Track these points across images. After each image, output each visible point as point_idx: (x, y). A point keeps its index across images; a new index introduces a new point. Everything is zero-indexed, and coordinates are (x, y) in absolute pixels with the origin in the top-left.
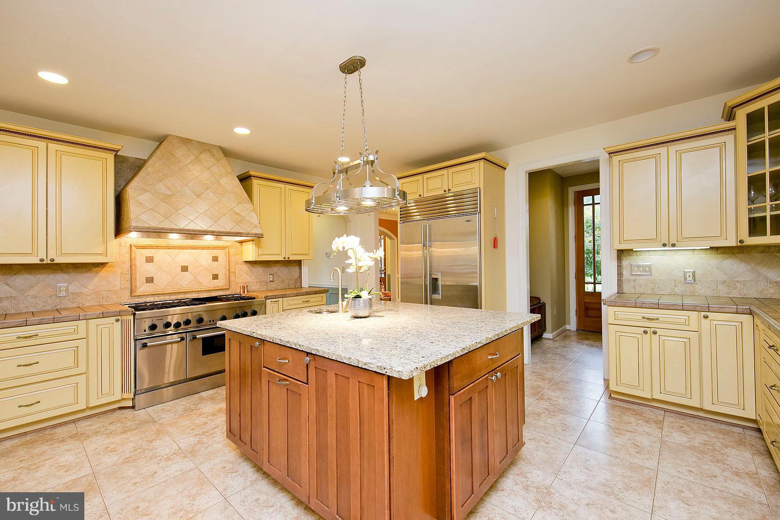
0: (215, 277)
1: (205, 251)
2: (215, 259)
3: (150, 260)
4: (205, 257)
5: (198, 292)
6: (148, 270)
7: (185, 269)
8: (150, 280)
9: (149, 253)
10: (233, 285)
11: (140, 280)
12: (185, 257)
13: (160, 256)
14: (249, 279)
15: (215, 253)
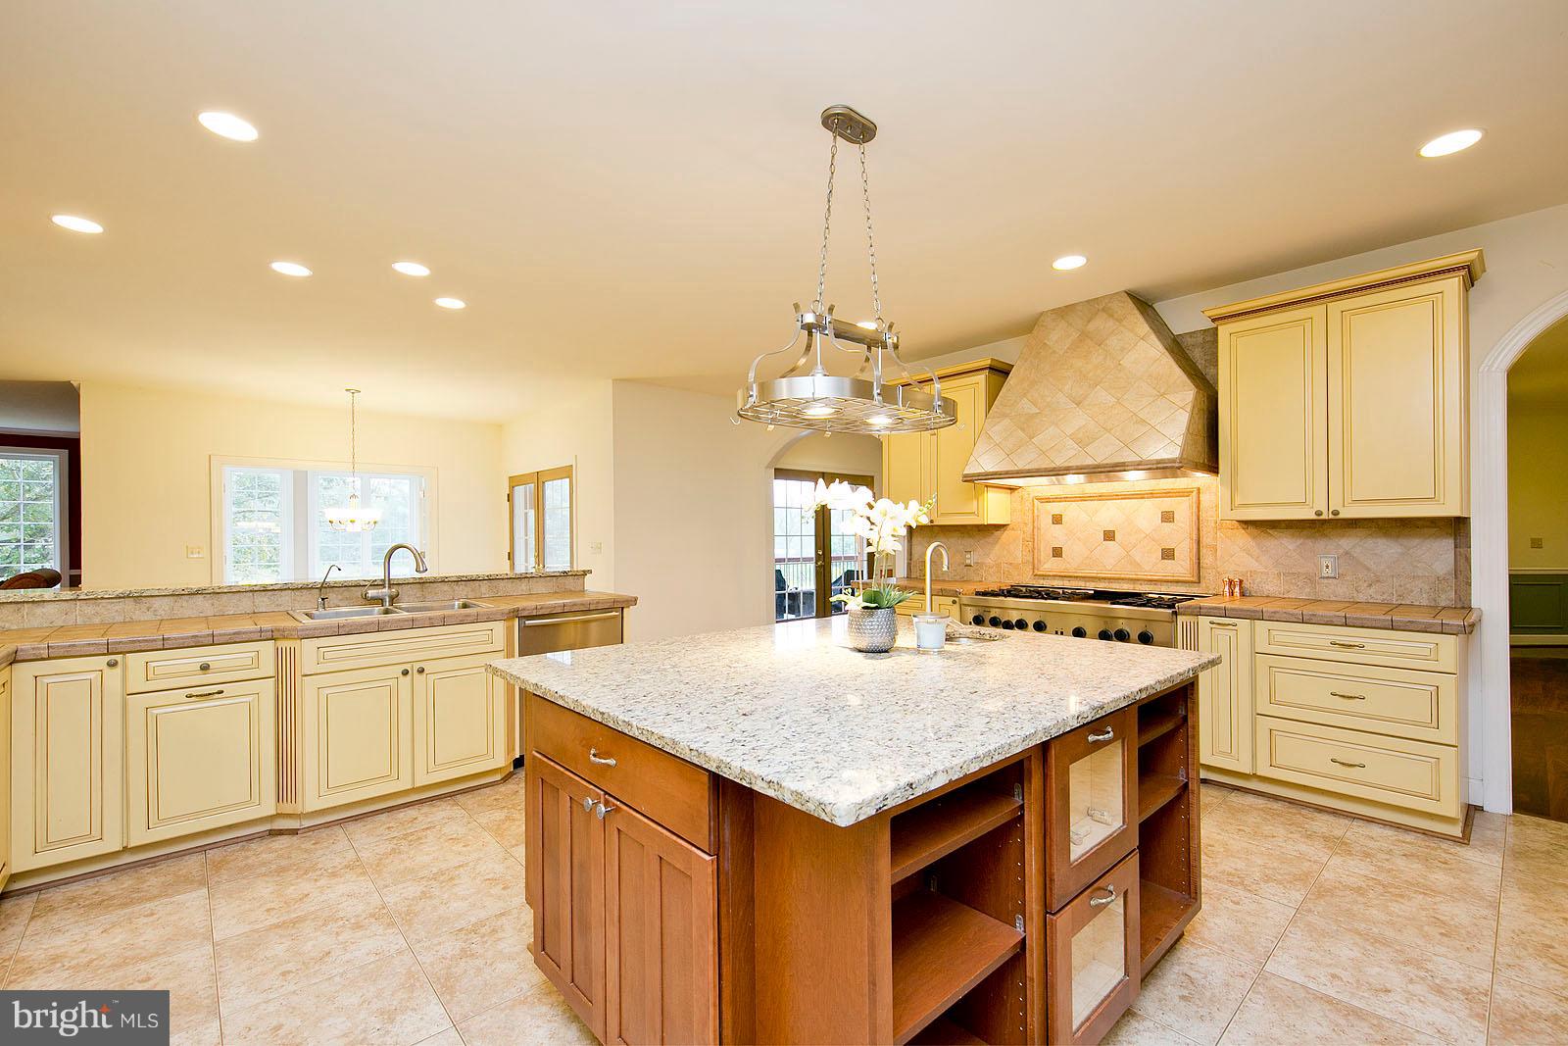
0: (1168, 554)
1: (1147, 503)
2: (1168, 517)
3: (1057, 520)
4: (1146, 514)
5: (1134, 581)
6: (1055, 535)
7: (1109, 536)
8: (1057, 552)
9: (1056, 508)
10: (1209, 576)
11: (1045, 552)
12: (1109, 514)
13: (1071, 511)
14: (1254, 565)
15: (1167, 504)
